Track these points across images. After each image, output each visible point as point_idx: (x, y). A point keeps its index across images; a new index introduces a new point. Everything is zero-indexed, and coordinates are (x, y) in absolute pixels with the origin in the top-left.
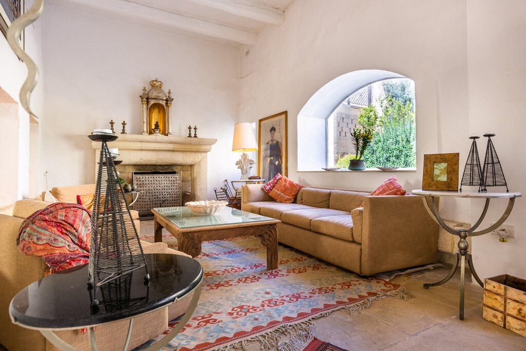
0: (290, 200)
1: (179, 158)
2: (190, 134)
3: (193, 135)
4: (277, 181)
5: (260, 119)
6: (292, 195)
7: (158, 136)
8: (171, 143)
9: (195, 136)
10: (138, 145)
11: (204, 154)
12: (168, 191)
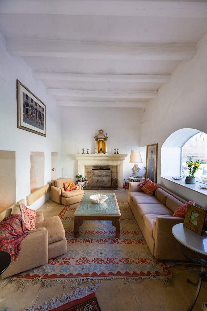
0: (151, 193)
1: (110, 163)
2: (115, 152)
3: (116, 153)
4: (146, 182)
5: (147, 145)
6: (152, 191)
7: (102, 154)
8: (106, 157)
9: (118, 153)
10: (93, 158)
11: (122, 161)
12: (105, 177)
